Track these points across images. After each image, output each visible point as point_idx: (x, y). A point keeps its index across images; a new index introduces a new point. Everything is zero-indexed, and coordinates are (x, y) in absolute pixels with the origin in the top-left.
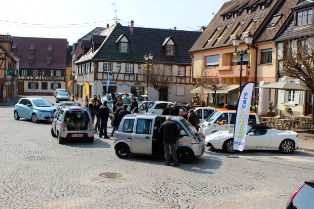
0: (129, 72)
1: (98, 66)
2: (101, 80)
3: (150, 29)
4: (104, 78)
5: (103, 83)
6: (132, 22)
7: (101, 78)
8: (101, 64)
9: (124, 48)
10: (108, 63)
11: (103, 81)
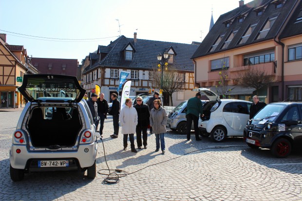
0: (134, 78)
1: (105, 72)
2: (108, 86)
3: (150, 41)
4: (111, 84)
5: (110, 88)
6: (135, 34)
7: (108, 84)
8: (108, 71)
9: (129, 56)
10: (114, 70)
11: (110, 87)
